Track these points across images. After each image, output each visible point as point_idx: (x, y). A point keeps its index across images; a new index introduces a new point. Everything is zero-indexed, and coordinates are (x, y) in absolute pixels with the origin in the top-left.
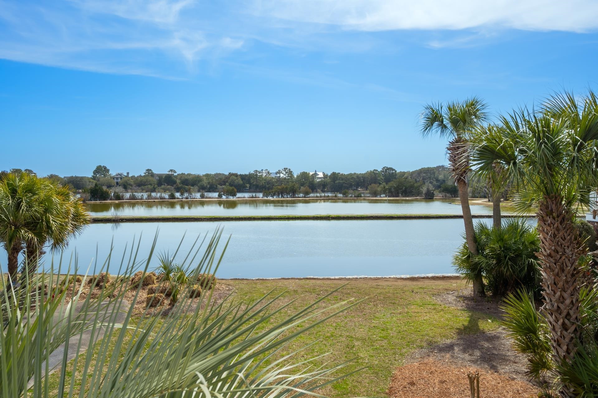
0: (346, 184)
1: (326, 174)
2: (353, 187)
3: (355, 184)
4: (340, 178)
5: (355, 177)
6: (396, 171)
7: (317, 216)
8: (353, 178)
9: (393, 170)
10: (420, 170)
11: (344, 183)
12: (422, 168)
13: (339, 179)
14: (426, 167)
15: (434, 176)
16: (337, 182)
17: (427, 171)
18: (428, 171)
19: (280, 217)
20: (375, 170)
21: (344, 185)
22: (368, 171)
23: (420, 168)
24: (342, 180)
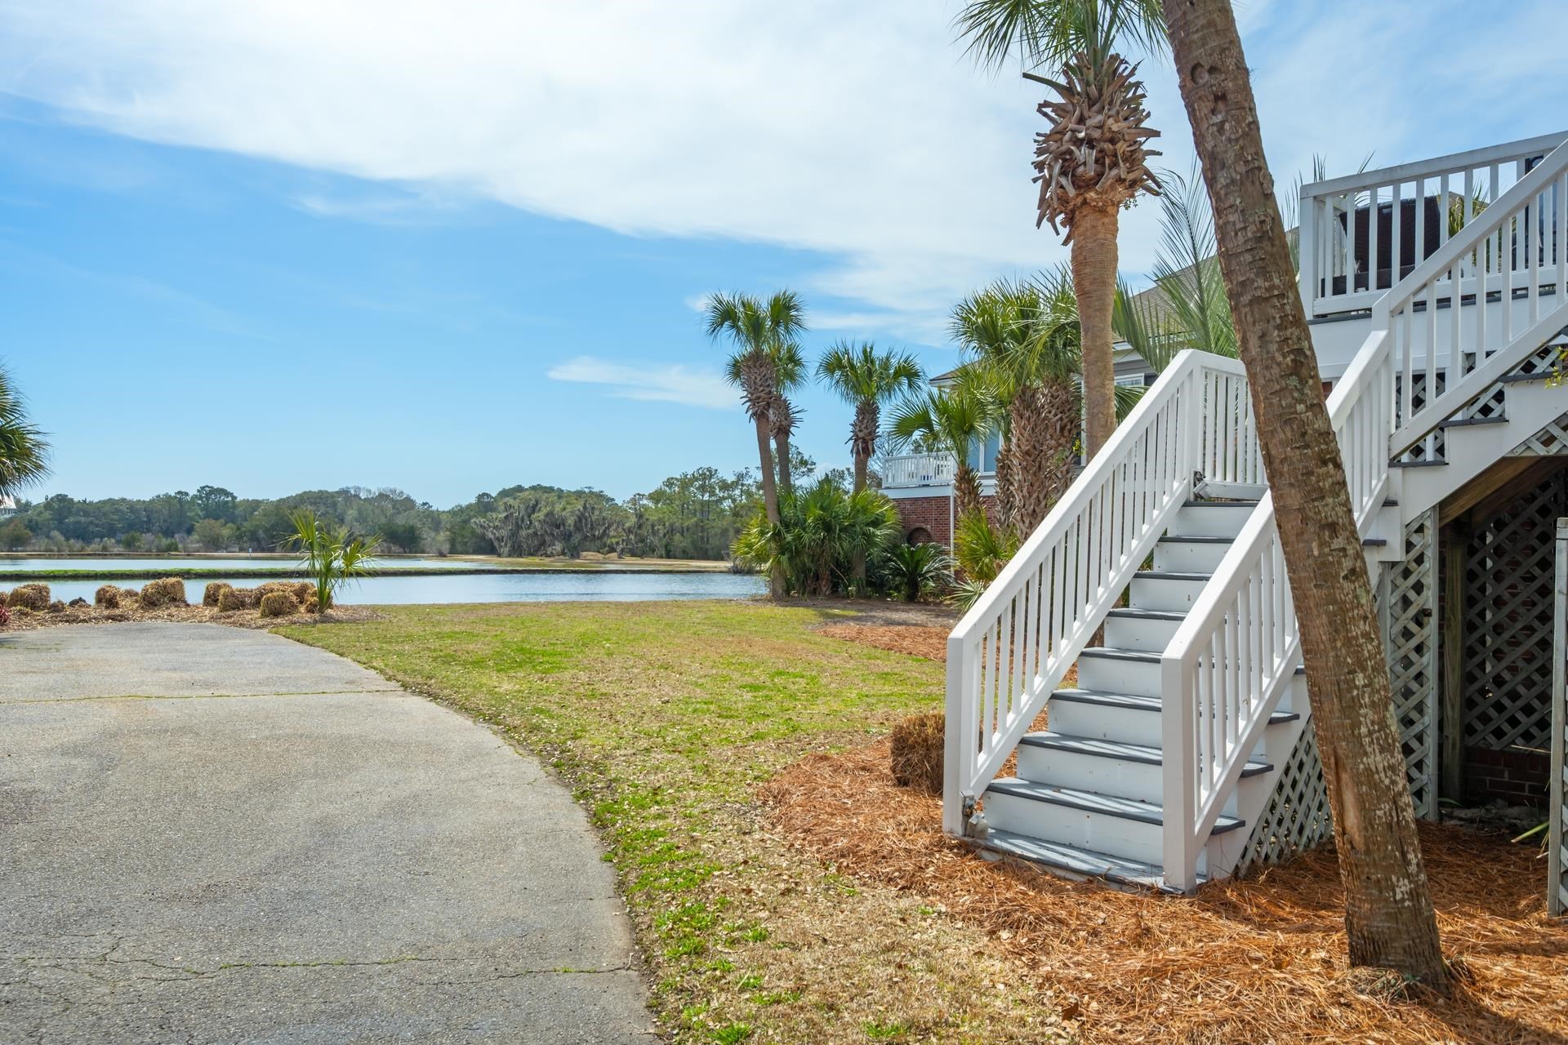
0: (97, 526)
1: (23, 501)
2: (119, 534)
3: (123, 527)
4: (79, 510)
5: (124, 508)
6: (234, 498)
7: (156, 572)
8: (117, 511)
9: (227, 494)
10: (300, 495)
11: (91, 523)
12: (305, 492)
13: (77, 514)
14: (315, 489)
15: (336, 511)
16: (72, 519)
17: (318, 500)
18: (320, 498)
19: (53, 572)
20: (180, 493)
21: (91, 528)
22: (159, 496)
23: (300, 492)
24: (86, 514)
